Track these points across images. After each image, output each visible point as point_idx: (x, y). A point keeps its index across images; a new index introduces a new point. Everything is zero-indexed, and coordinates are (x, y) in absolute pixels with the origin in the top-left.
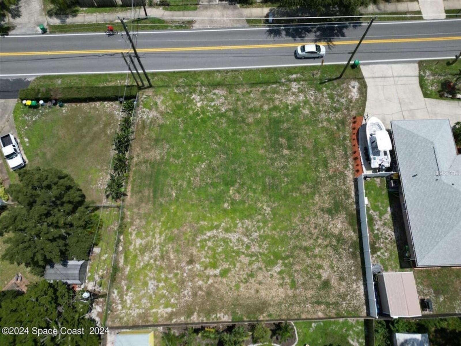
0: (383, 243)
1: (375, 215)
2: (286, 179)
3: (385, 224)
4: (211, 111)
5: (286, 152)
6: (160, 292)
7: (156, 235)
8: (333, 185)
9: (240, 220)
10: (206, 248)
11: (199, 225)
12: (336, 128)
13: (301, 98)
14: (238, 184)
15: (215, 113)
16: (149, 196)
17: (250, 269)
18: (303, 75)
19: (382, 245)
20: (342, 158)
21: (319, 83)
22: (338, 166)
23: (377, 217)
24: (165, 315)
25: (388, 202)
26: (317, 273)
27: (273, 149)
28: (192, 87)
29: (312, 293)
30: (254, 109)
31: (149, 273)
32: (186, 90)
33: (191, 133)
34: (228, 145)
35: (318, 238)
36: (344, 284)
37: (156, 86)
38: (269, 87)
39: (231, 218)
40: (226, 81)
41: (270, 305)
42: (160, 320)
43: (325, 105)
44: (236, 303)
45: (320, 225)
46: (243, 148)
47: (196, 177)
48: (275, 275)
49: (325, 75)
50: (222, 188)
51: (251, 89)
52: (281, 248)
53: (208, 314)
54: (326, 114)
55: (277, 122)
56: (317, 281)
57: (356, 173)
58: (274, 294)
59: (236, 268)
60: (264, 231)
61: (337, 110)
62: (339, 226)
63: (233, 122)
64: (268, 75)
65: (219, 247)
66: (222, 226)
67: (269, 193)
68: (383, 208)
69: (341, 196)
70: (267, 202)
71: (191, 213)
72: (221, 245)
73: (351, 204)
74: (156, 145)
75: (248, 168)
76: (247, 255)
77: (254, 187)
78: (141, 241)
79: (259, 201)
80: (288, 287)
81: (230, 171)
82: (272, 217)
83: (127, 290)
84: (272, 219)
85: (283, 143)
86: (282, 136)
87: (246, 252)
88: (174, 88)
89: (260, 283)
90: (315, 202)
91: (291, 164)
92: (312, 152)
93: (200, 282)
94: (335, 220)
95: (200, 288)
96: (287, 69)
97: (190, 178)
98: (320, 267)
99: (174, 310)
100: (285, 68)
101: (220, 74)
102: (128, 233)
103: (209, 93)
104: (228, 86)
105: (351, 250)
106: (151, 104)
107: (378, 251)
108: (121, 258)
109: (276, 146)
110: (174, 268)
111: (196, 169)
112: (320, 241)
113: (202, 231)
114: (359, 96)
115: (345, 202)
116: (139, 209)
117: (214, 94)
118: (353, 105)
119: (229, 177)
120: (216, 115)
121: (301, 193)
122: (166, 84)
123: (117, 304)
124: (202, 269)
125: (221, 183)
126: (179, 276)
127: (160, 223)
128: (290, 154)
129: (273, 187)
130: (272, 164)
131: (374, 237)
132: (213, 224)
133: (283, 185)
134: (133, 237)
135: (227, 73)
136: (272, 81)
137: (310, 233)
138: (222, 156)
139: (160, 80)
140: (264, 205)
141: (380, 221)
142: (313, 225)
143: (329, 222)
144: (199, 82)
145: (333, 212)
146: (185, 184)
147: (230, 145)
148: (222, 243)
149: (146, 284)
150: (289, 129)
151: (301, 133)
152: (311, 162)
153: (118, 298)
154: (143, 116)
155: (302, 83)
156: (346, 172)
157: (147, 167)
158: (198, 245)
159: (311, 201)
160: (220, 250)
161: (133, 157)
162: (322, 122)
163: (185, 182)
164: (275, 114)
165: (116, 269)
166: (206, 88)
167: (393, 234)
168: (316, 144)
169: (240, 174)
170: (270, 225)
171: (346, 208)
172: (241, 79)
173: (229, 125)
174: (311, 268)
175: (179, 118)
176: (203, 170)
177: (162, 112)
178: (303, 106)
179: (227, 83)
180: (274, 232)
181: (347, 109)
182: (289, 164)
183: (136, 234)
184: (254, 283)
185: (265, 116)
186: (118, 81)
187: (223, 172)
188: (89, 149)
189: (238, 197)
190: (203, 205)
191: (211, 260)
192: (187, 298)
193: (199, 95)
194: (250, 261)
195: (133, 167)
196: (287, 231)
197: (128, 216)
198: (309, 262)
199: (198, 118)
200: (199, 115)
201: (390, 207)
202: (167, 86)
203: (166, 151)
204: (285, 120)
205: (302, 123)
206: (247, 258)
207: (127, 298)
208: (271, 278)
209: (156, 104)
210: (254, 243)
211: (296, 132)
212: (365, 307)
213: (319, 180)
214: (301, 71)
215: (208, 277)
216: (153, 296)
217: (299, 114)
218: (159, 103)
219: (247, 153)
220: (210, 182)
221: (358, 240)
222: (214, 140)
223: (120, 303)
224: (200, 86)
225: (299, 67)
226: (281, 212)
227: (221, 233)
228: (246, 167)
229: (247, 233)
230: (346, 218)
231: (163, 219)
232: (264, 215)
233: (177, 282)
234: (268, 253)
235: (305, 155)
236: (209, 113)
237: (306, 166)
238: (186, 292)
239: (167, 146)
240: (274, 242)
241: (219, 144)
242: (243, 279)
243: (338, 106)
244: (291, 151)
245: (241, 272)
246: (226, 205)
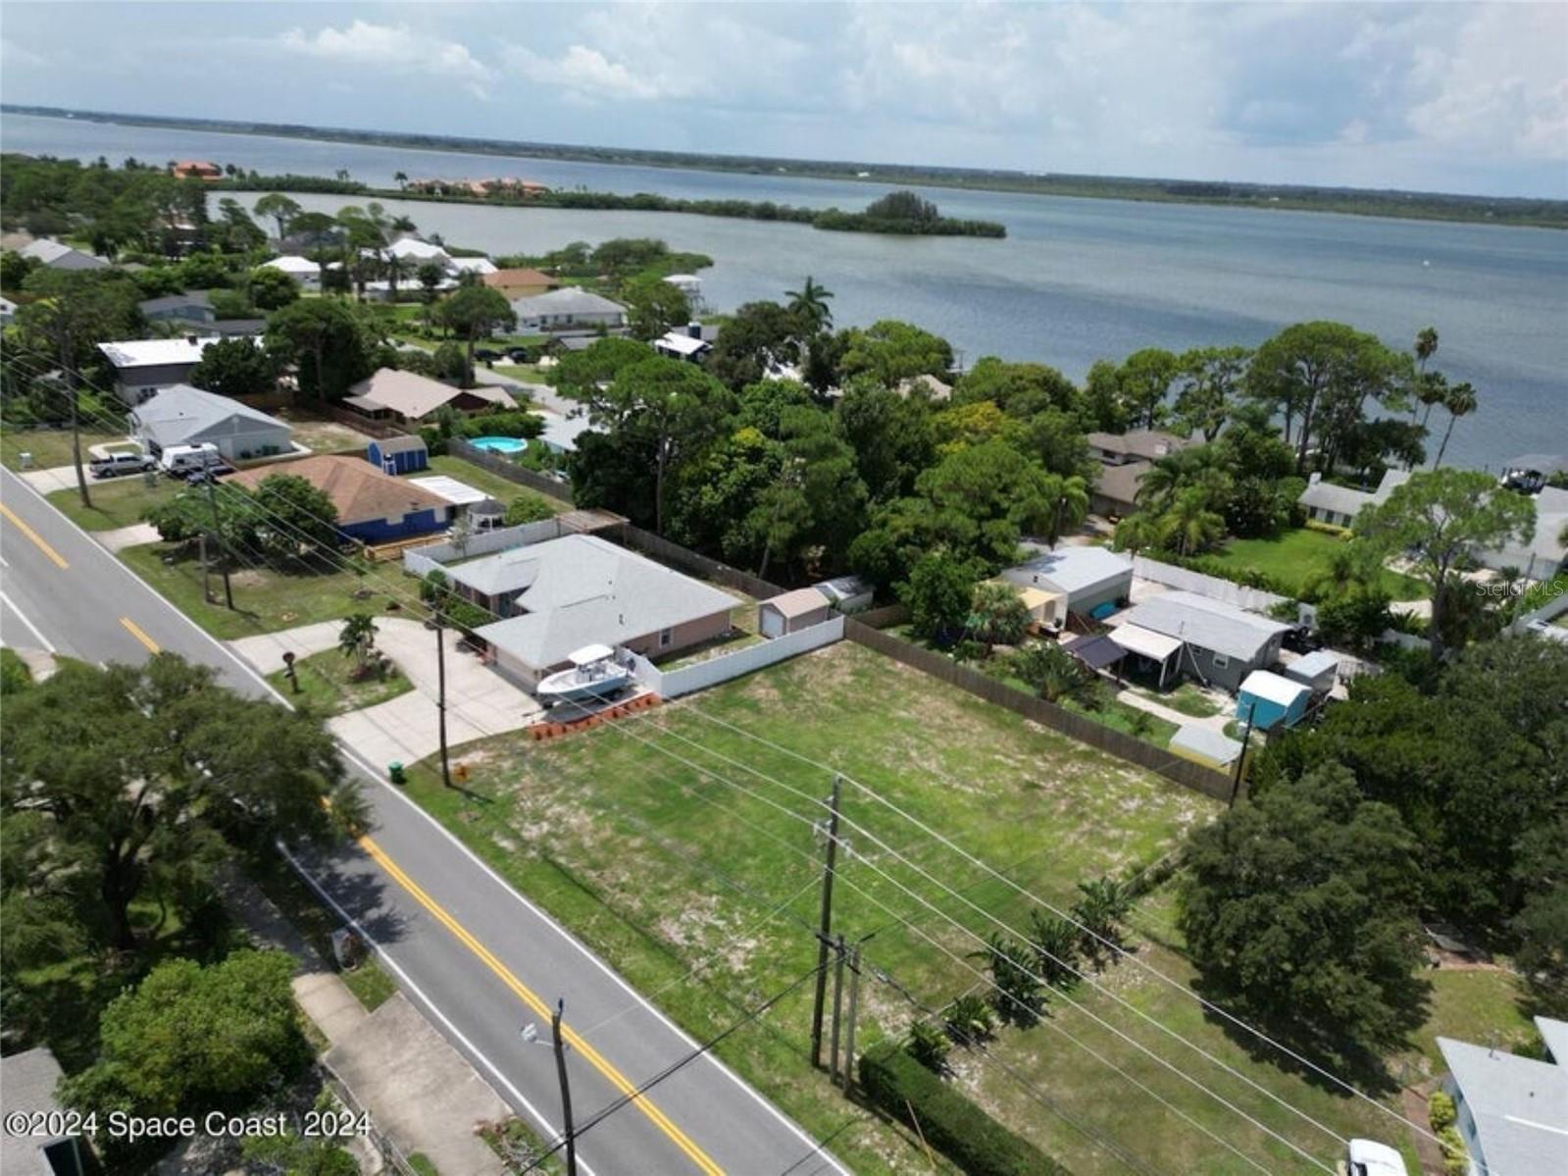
6: (1121, 792)
8: (703, 717)
9: (897, 773)
10: (991, 781)
12: (583, 751)
17: (943, 734)
18: (488, 833)
21: (492, 805)
24: (1133, 773)
26: (856, 684)
29: (885, 679)
31: (1125, 818)
32: (740, 993)
35: (807, 701)
36: (835, 663)
38: (572, 866)
39: (908, 781)
40: (630, 939)
41: (957, 702)
42: (1144, 772)
43: (541, 778)
44: (1003, 726)
45: (785, 705)
48: (913, 712)
49: (462, 805)
53: (1058, 740)
54: (562, 769)
56: (865, 682)
57: (654, 703)
58: (939, 703)
59: (965, 745)
60: (874, 744)
61: (540, 763)
62: (762, 692)
65: (967, 771)
66: (935, 784)
69: (711, 706)
72: (962, 771)
73: (713, 693)
76: (931, 743)
80: (910, 697)
82: (840, 746)
84: (844, 745)
87: (929, 746)
89: (945, 719)
90: (754, 722)
93: (1040, 764)
94: (758, 698)
95: (1046, 761)
98: (843, 685)
99: (1112, 769)
101: (623, 960)
105: (783, 674)
110: (1072, 797)
111: (896, 863)
112: (809, 698)
113: (978, 798)
114: (475, 752)
115: (716, 699)
117: (690, 938)
118: (506, 750)
120: (743, 901)
122: (772, 1041)
124: (1021, 772)
126: (1071, 787)
132: (949, 795)
134: (1121, 868)
135: (607, 950)
137: (810, 708)
142: (795, 710)
143: (770, 700)
144: (689, 985)
145: (747, 703)
148: (957, 772)
149: (1141, 812)
155: (512, 827)
156: (663, 714)
162: (589, 767)
164: (638, 823)
166: (694, 961)
170: (857, 743)
171: (726, 695)
172: (597, 917)
174: (856, 691)
180: (860, 736)
181: (523, 754)
184: (955, 723)
191: (996, 769)
192: (1080, 766)
193: (726, 960)
194: (933, 738)
198: (852, 695)
199: (785, 923)
200: (778, 928)
206: (934, 742)
208: (923, 714)
210: (904, 745)
215: (1021, 761)
216: (1138, 796)
221: (760, 673)
227: (948, 780)
229: (902, 757)
230: (742, 691)
232: (850, 754)
233: (1080, 785)
234: (896, 729)
238: (1074, 770)
240: (872, 730)
242: (967, 734)
243: (526, 764)
245: (961, 738)
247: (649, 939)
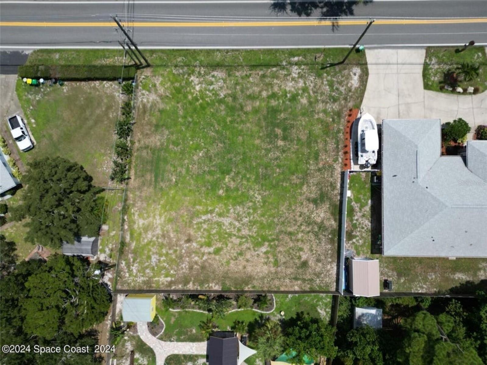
0: (359, 231)
1: (356, 206)
2: (278, 170)
3: (363, 216)
4: (210, 97)
5: (281, 143)
6: (162, 265)
7: (156, 217)
8: (321, 177)
9: (232, 206)
10: (202, 230)
11: (195, 209)
12: (331, 120)
13: (301, 84)
14: (233, 173)
15: (213, 98)
16: (151, 180)
17: (240, 248)
18: (305, 58)
19: (358, 234)
20: (334, 151)
21: (320, 67)
22: (328, 160)
23: (357, 209)
24: (165, 283)
25: (370, 195)
26: (298, 254)
27: (268, 139)
28: (191, 67)
29: (292, 270)
30: (252, 95)
31: (152, 249)
32: (184, 70)
33: (190, 120)
34: (226, 134)
35: (301, 225)
36: (320, 264)
37: (155, 65)
38: (269, 70)
39: (225, 204)
40: (226, 62)
41: (254, 279)
42: (162, 286)
43: (324, 94)
44: (226, 276)
45: (305, 214)
46: (239, 137)
47: (194, 165)
48: (261, 254)
49: (328, 59)
50: (218, 176)
51: (251, 72)
52: (269, 232)
53: (202, 283)
54: (324, 104)
55: (274, 111)
56: (297, 261)
57: (344, 167)
58: (259, 270)
59: (228, 248)
60: (254, 217)
61: (335, 100)
62: (322, 215)
63: (232, 109)
64: (269, 57)
65: (214, 229)
66: (216, 211)
67: (261, 183)
68: (365, 200)
69: (327, 187)
70: (259, 190)
71: (188, 198)
72: (215, 228)
73: (336, 195)
74: (156, 130)
75: (243, 158)
76: (238, 237)
77: (248, 176)
78: (143, 221)
79: (252, 189)
80: (272, 265)
81: (226, 160)
82: (262, 204)
83: (134, 262)
84: (262, 207)
85: (279, 133)
86: (278, 126)
87: (237, 234)
88: (173, 68)
89: (247, 261)
90: (303, 192)
91: (284, 156)
92: (306, 143)
93: (196, 258)
94: (319, 209)
95: (196, 263)
96: (289, 50)
97: (188, 166)
98: (301, 249)
99: (173, 279)
100: (287, 49)
101: (220, 54)
102: (131, 214)
103: (207, 75)
104: (227, 68)
105: (330, 236)
106: (150, 86)
107: (354, 238)
108: (128, 235)
109: (272, 136)
110: (174, 245)
111: (194, 157)
112: (303, 227)
113: (198, 215)
114: (359, 84)
115: (330, 193)
116: (141, 193)
117: (213, 76)
118: (352, 95)
119: (225, 166)
120: (215, 101)
121: (291, 183)
122: (164, 64)
123: (125, 272)
124: (198, 247)
125: (218, 172)
126: (178, 252)
127: (160, 206)
128: (285, 145)
129: (265, 177)
130: (266, 155)
131: (352, 226)
132: (207, 209)
133: (275, 175)
134: (136, 217)
135: (227, 53)
136: (273, 63)
137: (295, 221)
138: (219, 144)
139: (158, 58)
140: (255, 193)
141: (360, 212)
142: (298, 214)
143: (313, 212)
144: (198, 62)
145: (319, 202)
146: (184, 171)
147: (228, 133)
148: (216, 226)
149: (149, 257)
150: (285, 119)
151: (297, 124)
152: (303, 154)
153: (125, 267)
154: (143, 99)
155: (303, 67)
156: (335, 165)
157: (147, 153)
158: (195, 227)
159: (299, 191)
160: (214, 231)
161: (135, 143)
162: (318, 113)
163: (184, 169)
164: (273, 103)
165: (123, 244)
166: (204, 70)
167: (370, 224)
168: (310, 136)
169: (235, 163)
170: (259, 212)
171: (330, 199)
172: (242, 60)
173: (228, 112)
174: (293, 250)
175: (178, 103)
176: (200, 158)
177: (162, 95)
178: (302, 94)
179: (227, 64)
180: (262, 218)
181: (345, 99)
182: (282, 155)
183: (138, 215)
184: (242, 261)
185: (263, 104)
186: (116, 58)
187: (219, 161)
188: (92, 133)
189: (232, 185)
190: (200, 191)
191: (206, 240)
192: (184, 271)
193: (197, 77)
194: (241, 242)
195: (135, 152)
196: (274, 217)
197: (131, 199)
198: (291, 245)
199: (198, 103)
200: (198, 100)
201: (372, 200)
202: (165, 65)
203: (166, 137)
204: (282, 109)
205: (299, 113)
206: (238, 239)
207: (134, 268)
208: (257, 257)
209: (155, 86)
210: (244, 227)
211: (292, 122)
212: (335, 284)
213: (309, 171)
214: (304, 53)
215: (203, 254)
216: (156, 268)
217: (297, 103)
218: (158, 85)
219: (243, 143)
220: (207, 170)
221: (338, 228)
222: (212, 128)
223: (128, 272)
224: (199, 67)
225: (302, 49)
226: (270, 200)
227: (215, 218)
228: (242, 157)
229: (238, 218)
230: (329, 208)
231: (162, 202)
232: (254, 203)
233: (176, 257)
234: (257, 236)
235: (298, 147)
236: (208, 99)
237: (298, 158)
238: (184, 265)
239: (167, 132)
240: (262, 227)
241: (217, 132)
242: (233, 257)
243: (337, 95)
244: (285, 142)
245: (232, 251)
246: (221, 192)
247: (222, 66)
